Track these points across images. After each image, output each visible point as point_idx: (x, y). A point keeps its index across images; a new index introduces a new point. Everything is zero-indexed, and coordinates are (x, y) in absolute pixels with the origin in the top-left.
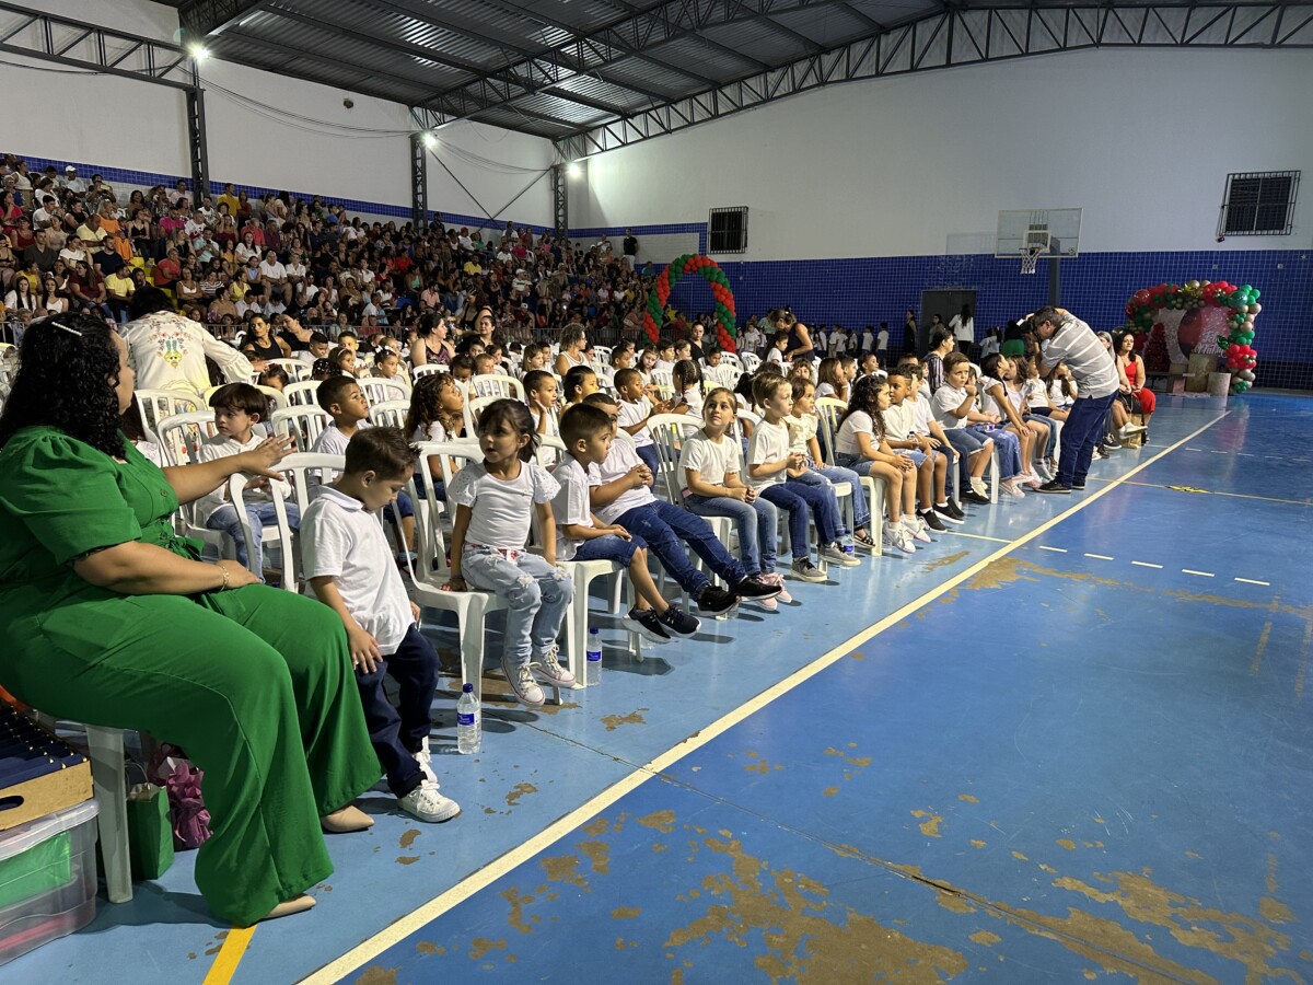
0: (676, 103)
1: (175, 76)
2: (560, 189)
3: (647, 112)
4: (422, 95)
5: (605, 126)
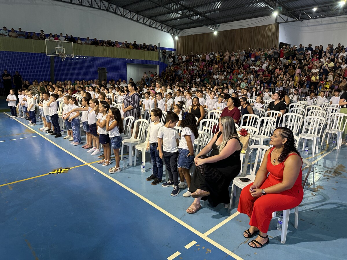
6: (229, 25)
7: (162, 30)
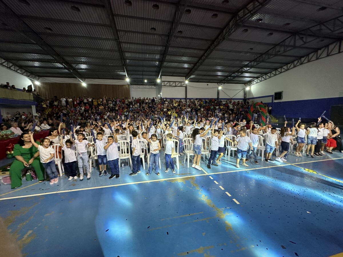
0: (268, 74)
1: (184, 85)
2: (245, 92)
3: (261, 77)
4: (219, 81)
5: (254, 80)
6: (94, 80)
7: (22, 74)
